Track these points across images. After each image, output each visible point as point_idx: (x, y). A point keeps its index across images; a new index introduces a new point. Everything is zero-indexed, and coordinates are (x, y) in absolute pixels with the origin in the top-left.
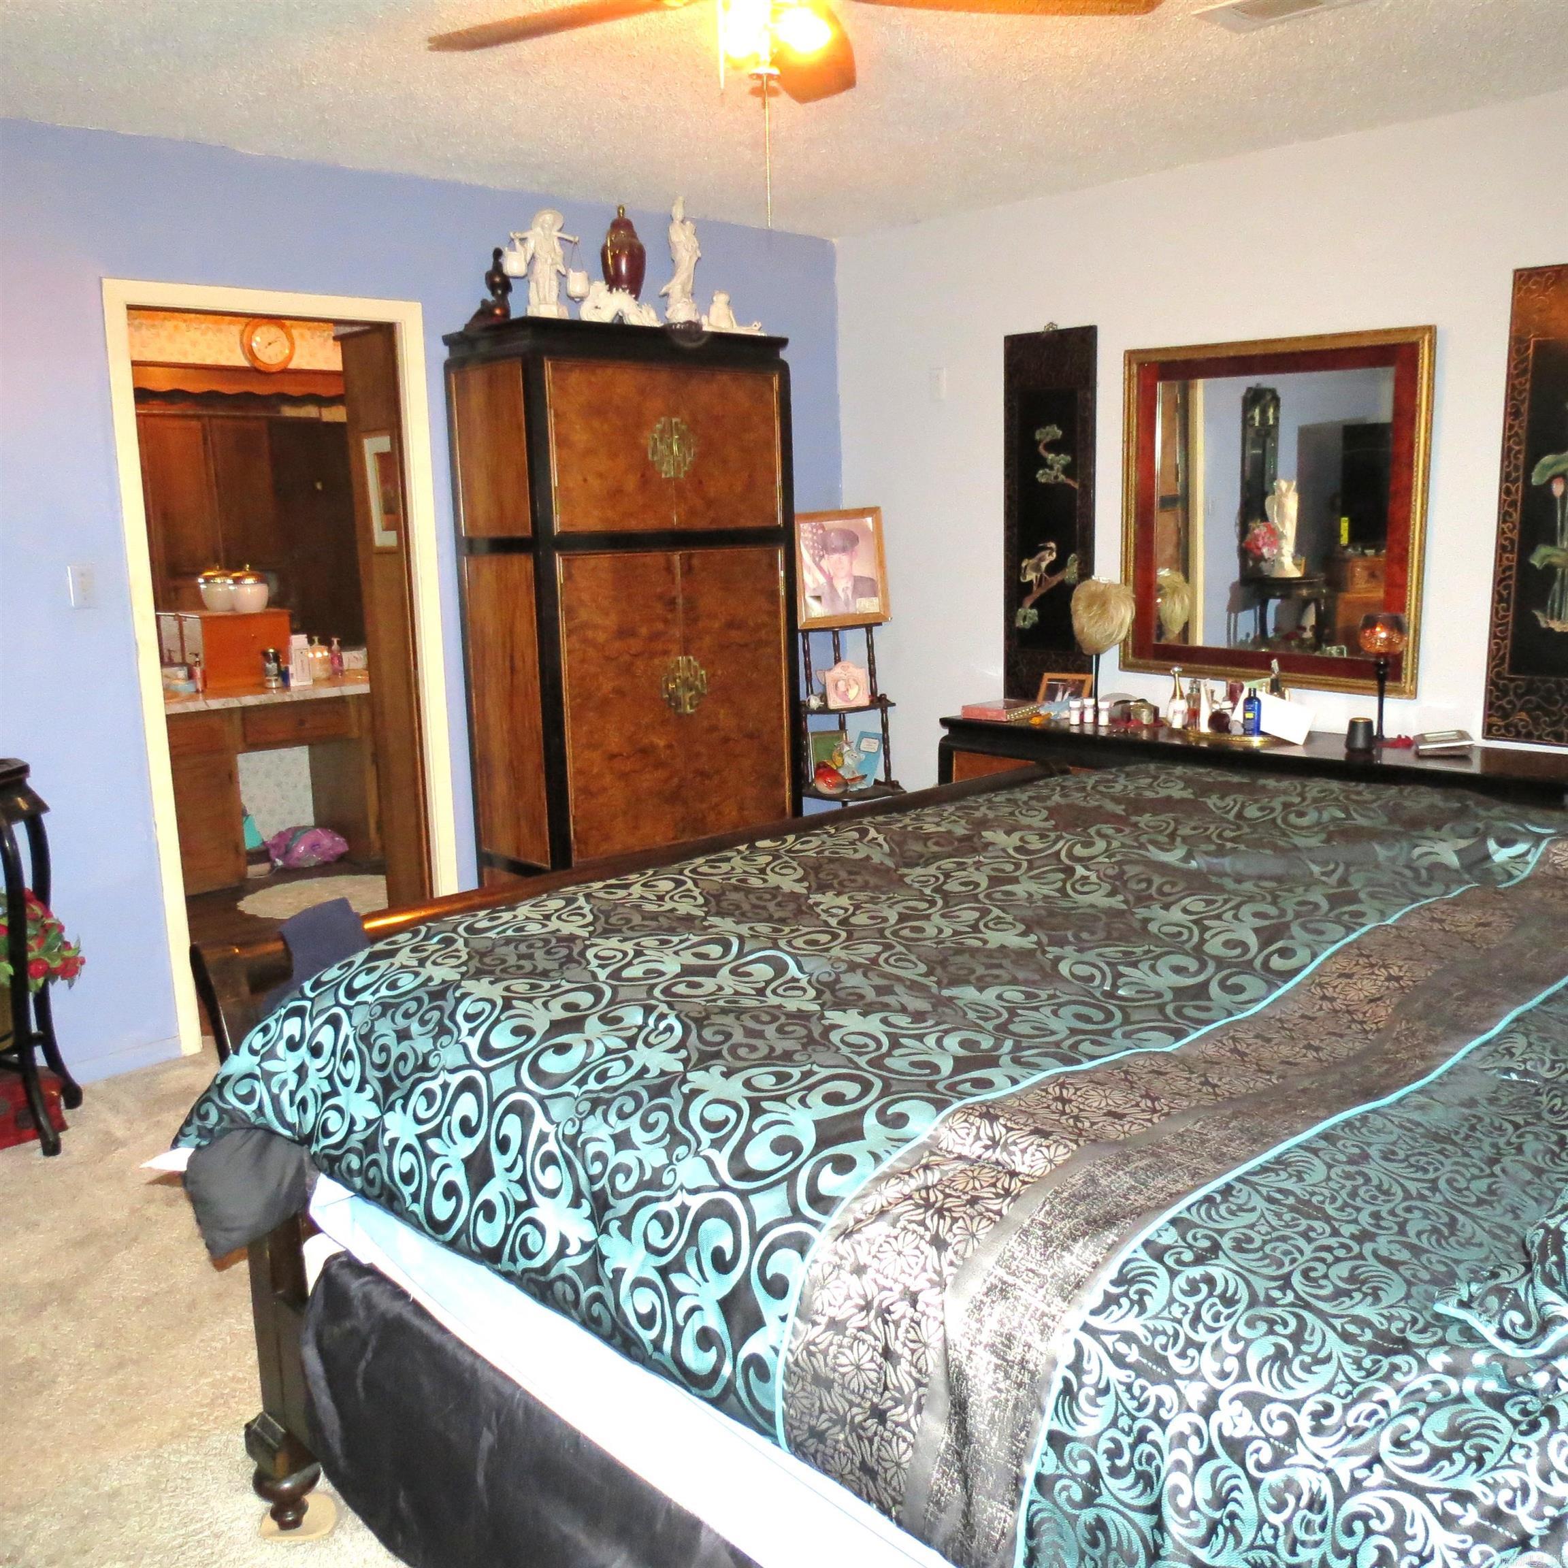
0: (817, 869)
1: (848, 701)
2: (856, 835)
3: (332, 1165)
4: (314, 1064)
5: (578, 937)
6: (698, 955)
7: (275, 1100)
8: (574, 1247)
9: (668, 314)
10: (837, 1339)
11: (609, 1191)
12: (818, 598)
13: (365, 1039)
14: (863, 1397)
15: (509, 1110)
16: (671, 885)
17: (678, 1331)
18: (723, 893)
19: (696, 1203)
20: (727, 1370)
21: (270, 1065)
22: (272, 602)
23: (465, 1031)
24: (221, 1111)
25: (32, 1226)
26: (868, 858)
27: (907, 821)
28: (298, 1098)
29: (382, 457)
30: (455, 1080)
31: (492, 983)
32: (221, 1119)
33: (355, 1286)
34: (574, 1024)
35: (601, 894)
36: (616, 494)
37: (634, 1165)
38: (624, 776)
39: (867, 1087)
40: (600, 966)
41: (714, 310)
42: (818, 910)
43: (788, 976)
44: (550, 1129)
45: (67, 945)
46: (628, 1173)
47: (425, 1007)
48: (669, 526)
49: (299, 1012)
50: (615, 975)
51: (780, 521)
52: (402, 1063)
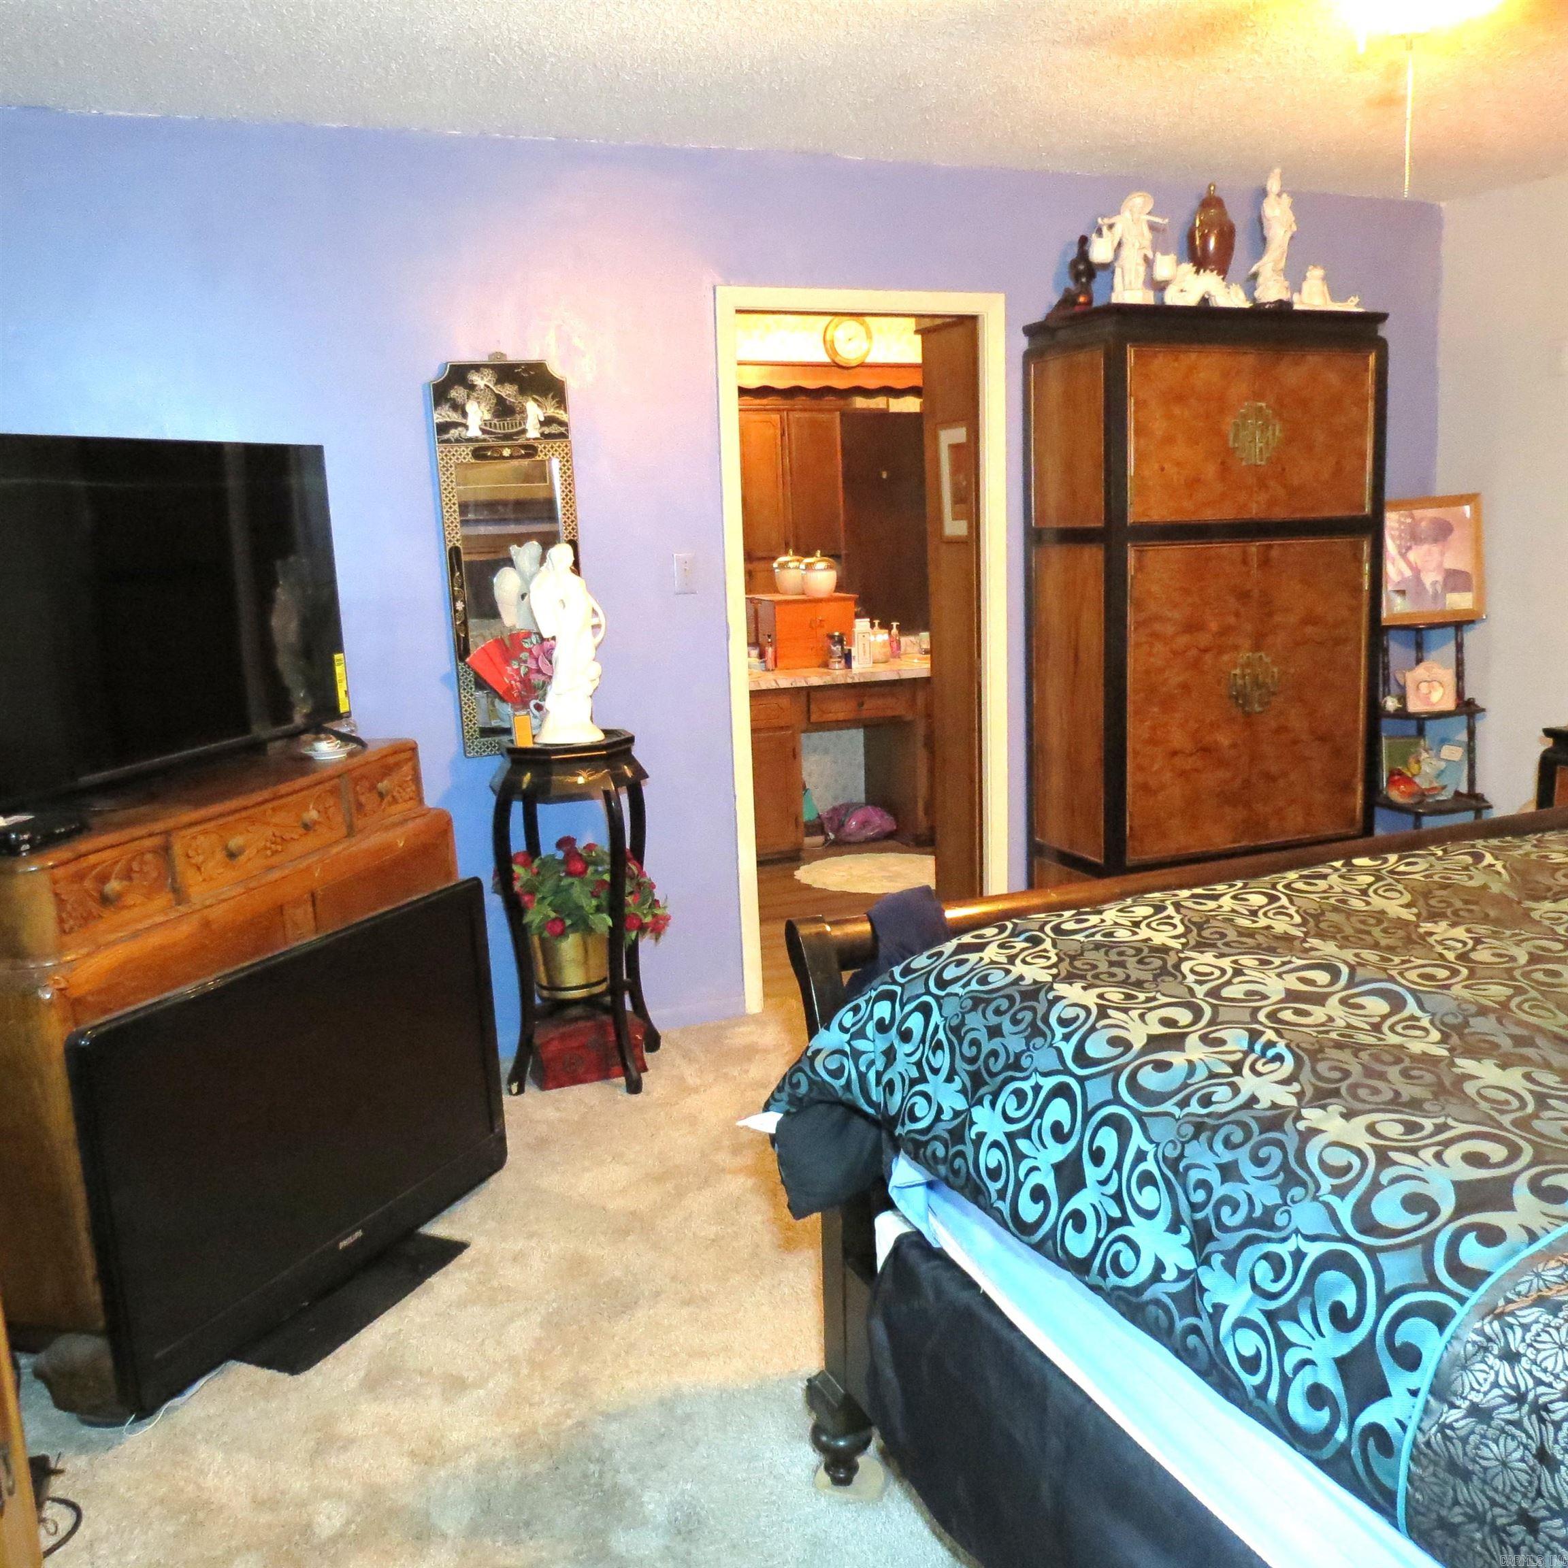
0: (1427, 895)
1: (1428, 702)
2: (1469, 860)
3: (917, 1150)
4: (903, 1049)
5: (1172, 949)
6: (1302, 980)
7: (862, 1077)
8: (1170, 1274)
9: (1257, 294)
10: (1480, 1428)
11: (1213, 1223)
12: (1402, 593)
13: (956, 1031)
14: (1508, 1498)
15: (1105, 1122)
16: (1263, 900)
17: (1286, 1382)
18: (1323, 913)
19: (1314, 1251)
20: (1341, 1434)
21: (860, 1044)
22: (839, 587)
23: (1059, 1036)
24: (811, 1083)
25: (617, 1157)
26: (1485, 887)
27: (1528, 847)
28: (885, 1079)
29: (955, 448)
30: (1048, 1083)
31: (1084, 988)
32: (810, 1090)
33: (925, 1269)
34: (1176, 1041)
35: (1189, 904)
36: (1194, 483)
37: (1242, 1199)
38: (1183, 774)
39: (1515, 1153)
40: (1197, 982)
41: (1306, 286)
42: (1431, 940)
43: (1406, 1013)
44: (1149, 1148)
45: (656, 903)
46: (1235, 1207)
47: (1017, 1006)
48: (1247, 516)
49: (890, 996)
50: (1214, 993)
51: (1368, 509)
52: (992, 1060)
